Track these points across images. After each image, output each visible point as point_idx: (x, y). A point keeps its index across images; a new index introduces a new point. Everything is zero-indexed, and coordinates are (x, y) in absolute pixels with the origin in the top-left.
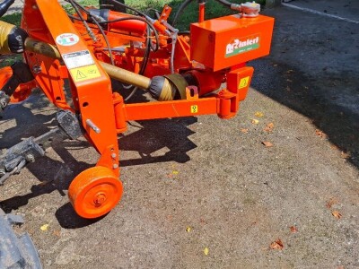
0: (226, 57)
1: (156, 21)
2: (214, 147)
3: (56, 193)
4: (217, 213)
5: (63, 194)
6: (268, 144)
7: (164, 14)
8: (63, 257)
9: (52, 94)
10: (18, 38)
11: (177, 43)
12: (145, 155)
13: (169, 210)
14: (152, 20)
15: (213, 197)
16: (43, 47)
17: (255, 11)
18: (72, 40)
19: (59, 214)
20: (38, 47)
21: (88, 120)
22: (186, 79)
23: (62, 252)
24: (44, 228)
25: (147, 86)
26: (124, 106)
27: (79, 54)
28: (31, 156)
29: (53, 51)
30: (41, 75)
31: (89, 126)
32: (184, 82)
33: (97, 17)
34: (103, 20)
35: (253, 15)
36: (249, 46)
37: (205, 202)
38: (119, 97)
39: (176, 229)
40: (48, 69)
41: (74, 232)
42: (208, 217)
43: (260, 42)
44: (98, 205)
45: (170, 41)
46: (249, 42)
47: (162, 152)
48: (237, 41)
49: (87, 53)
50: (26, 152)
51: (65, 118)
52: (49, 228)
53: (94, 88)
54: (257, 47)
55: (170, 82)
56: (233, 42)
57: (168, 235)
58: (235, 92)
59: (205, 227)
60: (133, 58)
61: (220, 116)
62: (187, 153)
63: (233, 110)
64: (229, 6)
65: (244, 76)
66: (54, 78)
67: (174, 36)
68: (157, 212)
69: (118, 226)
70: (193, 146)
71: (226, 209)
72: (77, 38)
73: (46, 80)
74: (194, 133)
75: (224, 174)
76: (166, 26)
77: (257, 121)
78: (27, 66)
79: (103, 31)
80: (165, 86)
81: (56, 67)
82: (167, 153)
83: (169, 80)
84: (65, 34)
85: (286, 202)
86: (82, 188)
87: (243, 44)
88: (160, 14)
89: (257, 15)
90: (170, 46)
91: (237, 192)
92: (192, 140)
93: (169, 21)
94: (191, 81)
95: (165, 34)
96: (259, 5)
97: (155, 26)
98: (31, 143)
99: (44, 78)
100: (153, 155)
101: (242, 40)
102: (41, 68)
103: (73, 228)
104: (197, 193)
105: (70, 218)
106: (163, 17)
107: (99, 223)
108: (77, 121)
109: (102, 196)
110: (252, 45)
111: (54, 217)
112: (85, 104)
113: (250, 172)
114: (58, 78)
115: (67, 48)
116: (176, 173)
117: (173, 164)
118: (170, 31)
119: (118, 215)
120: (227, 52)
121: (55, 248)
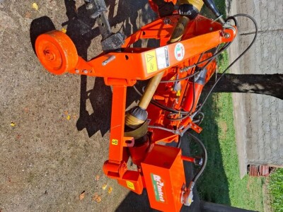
0: (151, 174)
1: (192, 119)
2: (87, 151)
3: (66, 19)
4: (25, 150)
5: (63, 25)
6: (82, 197)
7: (195, 127)
8: (5, 18)
9: (148, 29)
10: (189, 12)
11: (173, 134)
12: (89, 94)
13: (35, 110)
14: (193, 116)
15: (41, 147)
16: (180, 30)
17: (185, 201)
18: (179, 55)
19: (46, 19)
20: (181, 26)
21: (114, 57)
22: (142, 138)
23: (9, 18)
24: (35, 5)
25: (140, 106)
26: (125, 86)
27: (167, 59)
28: (91, 7)
29: (177, 37)
30: (163, 24)
31: (110, 57)
32: (139, 136)
33: (199, 76)
34: (196, 79)
35: (182, 199)
36: (158, 193)
37: (37, 141)
38: (132, 84)
39: (15, 114)
40: (167, 29)
41: (26, 29)
42: (22, 141)
43: (161, 203)
44: (46, 52)
45: (175, 128)
46: (161, 194)
47: (89, 109)
48: (162, 184)
49: (168, 65)
50: (94, 4)
51: (118, 39)
52: (34, 9)
53: (139, 66)
54: (157, 200)
55: (141, 125)
56: (162, 182)
57: (10, 107)
58: (123, 178)
59: (13, 138)
60: (168, 96)
61: (107, 162)
62: (85, 129)
63: (110, 174)
64: (193, 181)
65: (135, 186)
66: (159, 33)
67: (177, 132)
68: (34, 100)
69: (26, 66)
70: (91, 134)
71: (27, 158)
72: (180, 59)
73: (158, 27)
74: (103, 136)
75: (61, 158)
76: (187, 126)
77: (104, 188)
78: (171, 14)
79: (188, 78)
80: (138, 120)
81: (167, 36)
82: (87, 112)
83: (142, 124)
84: (184, 51)
85: (26, 208)
86: (60, 43)
87: (160, 189)
88: (196, 124)
89: (182, 203)
90: (170, 128)
91: (41, 168)
92: (96, 134)
93: (190, 130)
94: (139, 142)
95: (181, 125)
96: (189, 205)
97: (188, 118)
98: (101, 9)
99: (160, 25)
100: (88, 101)
101: (163, 188)
102: (167, 24)
103: (31, 29)
104: (46, 134)
105: (41, 27)
106: (193, 125)
107: (32, 50)
108: (115, 48)
109: (51, 57)
110: (158, 196)
111: (43, 15)
112: (127, 57)
113: (59, 180)
114: (159, 36)
115: (172, 51)
116: (68, 118)
117: (77, 116)
118: (183, 129)
119: (37, 67)
120: (155, 176)
121: (15, 12)
